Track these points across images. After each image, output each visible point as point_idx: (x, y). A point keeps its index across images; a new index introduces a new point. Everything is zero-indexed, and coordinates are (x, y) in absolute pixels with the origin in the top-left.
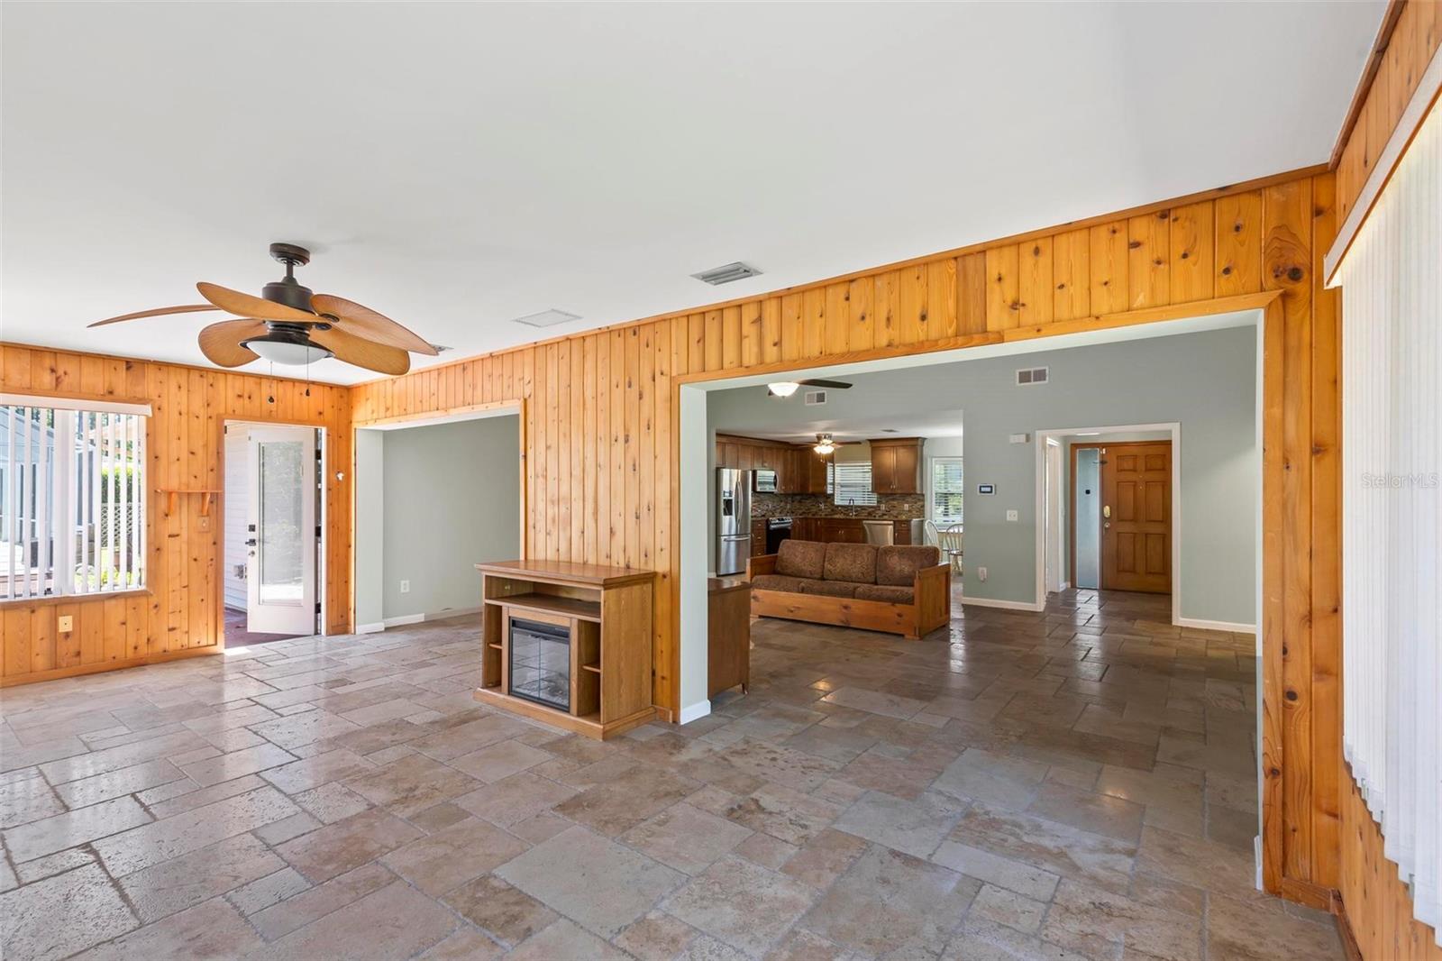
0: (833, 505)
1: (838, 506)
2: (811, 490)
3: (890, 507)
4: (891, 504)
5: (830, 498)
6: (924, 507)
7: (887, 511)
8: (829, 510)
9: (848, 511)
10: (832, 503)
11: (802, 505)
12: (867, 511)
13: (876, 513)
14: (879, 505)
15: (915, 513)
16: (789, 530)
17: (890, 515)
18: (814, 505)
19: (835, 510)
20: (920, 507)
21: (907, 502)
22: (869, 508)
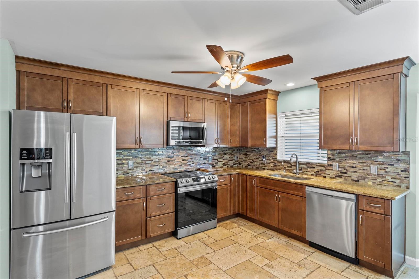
1: (280, 162)
2: (251, 143)
3: (346, 167)
4: (347, 163)
5: (273, 152)
6: (408, 172)
7: (342, 172)
8: (272, 165)
9: (291, 167)
10: (275, 157)
11: (248, 158)
12: (315, 170)
13: (326, 173)
14: (331, 164)
15: (391, 180)
16: (216, 189)
17: (346, 178)
18: (257, 159)
19: (277, 165)
20: (400, 172)
21: (375, 163)
22: (317, 166)
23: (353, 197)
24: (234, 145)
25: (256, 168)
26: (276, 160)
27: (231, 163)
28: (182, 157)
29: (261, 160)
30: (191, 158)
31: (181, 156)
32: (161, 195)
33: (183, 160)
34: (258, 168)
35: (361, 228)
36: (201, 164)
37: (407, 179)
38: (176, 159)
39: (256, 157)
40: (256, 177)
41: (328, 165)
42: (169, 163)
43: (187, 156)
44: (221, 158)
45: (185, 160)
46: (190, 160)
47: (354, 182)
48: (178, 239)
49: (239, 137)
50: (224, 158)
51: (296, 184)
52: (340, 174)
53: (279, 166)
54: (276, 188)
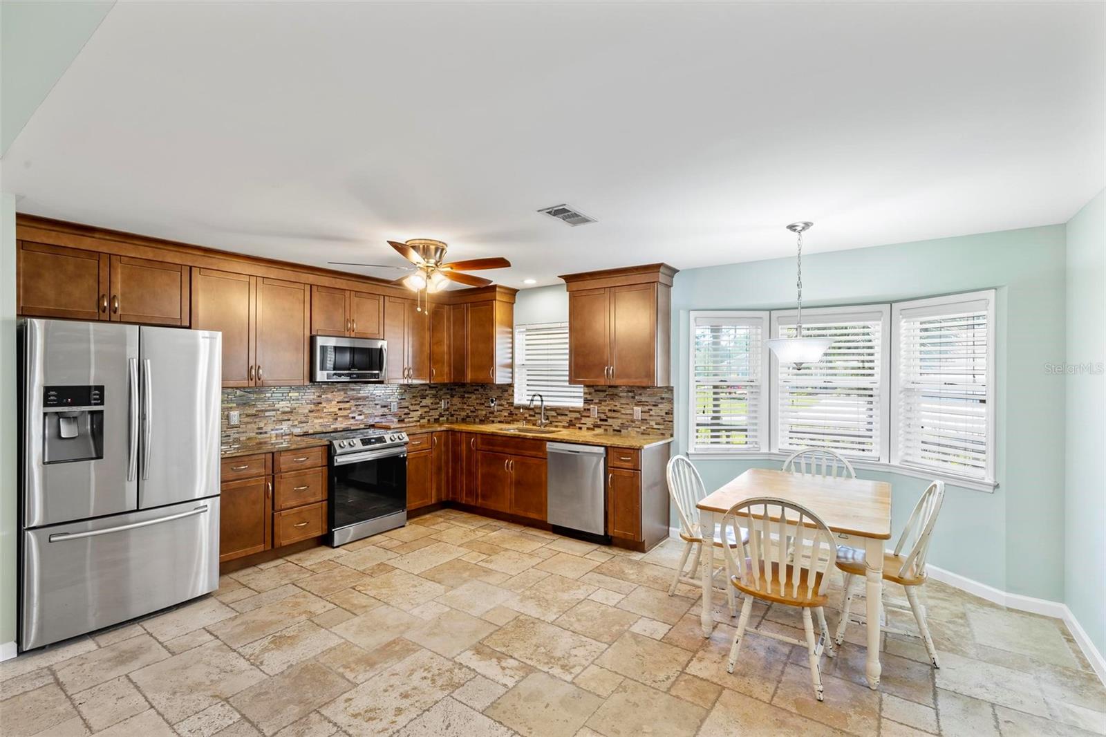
0: (511, 404)
1: (518, 408)
2: (469, 377)
3: (607, 411)
4: (608, 405)
5: (507, 391)
6: (672, 414)
7: (601, 420)
8: (506, 414)
9: (534, 416)
10: (511, 401)
11: (465, 403)
12: (568, 419)
13: (582, 422)
14: (588, 407)
15: (655, 427)
16: (405, 458)
17: (607, 427)
18: (483, 404)
19: (514, 413)
20: (664, 414)
21: (639, 403)
22: (570, 411)
23: (602, 450)
24: (439, 380)
25: (481, 420)
26: (512, 406)
27: (435, 414)
28: (338, 402)
29: (488, 407)
30: (356, 405)
31: (337, 400)
32: (300, 472)
33: (340, 409)
34: (483, 421)
35: (611, 492)
36: (376, 416)
37: (671, 423)
38: (325, 407)
39: (481, 402)
40: (476, 434)
41: (585, 409)
42: (311, 414)
43: (347, 402)
44: (415, 404)
45: (345, 409)
46: (353, 409)
47: (616, 432)
48: (334, 548)
49: (450, 366)
50: (421, 404)
51: (534, 439)
52: (599, 423)
53: (516, 415)
54: (507, 450)
